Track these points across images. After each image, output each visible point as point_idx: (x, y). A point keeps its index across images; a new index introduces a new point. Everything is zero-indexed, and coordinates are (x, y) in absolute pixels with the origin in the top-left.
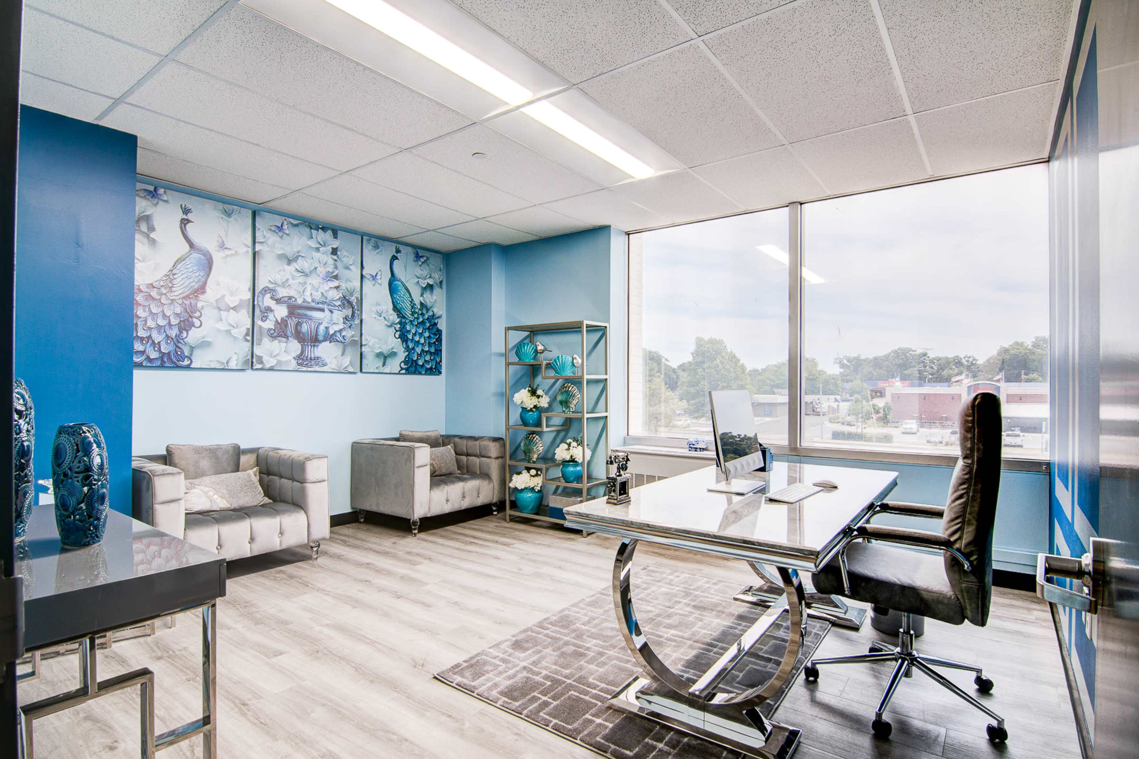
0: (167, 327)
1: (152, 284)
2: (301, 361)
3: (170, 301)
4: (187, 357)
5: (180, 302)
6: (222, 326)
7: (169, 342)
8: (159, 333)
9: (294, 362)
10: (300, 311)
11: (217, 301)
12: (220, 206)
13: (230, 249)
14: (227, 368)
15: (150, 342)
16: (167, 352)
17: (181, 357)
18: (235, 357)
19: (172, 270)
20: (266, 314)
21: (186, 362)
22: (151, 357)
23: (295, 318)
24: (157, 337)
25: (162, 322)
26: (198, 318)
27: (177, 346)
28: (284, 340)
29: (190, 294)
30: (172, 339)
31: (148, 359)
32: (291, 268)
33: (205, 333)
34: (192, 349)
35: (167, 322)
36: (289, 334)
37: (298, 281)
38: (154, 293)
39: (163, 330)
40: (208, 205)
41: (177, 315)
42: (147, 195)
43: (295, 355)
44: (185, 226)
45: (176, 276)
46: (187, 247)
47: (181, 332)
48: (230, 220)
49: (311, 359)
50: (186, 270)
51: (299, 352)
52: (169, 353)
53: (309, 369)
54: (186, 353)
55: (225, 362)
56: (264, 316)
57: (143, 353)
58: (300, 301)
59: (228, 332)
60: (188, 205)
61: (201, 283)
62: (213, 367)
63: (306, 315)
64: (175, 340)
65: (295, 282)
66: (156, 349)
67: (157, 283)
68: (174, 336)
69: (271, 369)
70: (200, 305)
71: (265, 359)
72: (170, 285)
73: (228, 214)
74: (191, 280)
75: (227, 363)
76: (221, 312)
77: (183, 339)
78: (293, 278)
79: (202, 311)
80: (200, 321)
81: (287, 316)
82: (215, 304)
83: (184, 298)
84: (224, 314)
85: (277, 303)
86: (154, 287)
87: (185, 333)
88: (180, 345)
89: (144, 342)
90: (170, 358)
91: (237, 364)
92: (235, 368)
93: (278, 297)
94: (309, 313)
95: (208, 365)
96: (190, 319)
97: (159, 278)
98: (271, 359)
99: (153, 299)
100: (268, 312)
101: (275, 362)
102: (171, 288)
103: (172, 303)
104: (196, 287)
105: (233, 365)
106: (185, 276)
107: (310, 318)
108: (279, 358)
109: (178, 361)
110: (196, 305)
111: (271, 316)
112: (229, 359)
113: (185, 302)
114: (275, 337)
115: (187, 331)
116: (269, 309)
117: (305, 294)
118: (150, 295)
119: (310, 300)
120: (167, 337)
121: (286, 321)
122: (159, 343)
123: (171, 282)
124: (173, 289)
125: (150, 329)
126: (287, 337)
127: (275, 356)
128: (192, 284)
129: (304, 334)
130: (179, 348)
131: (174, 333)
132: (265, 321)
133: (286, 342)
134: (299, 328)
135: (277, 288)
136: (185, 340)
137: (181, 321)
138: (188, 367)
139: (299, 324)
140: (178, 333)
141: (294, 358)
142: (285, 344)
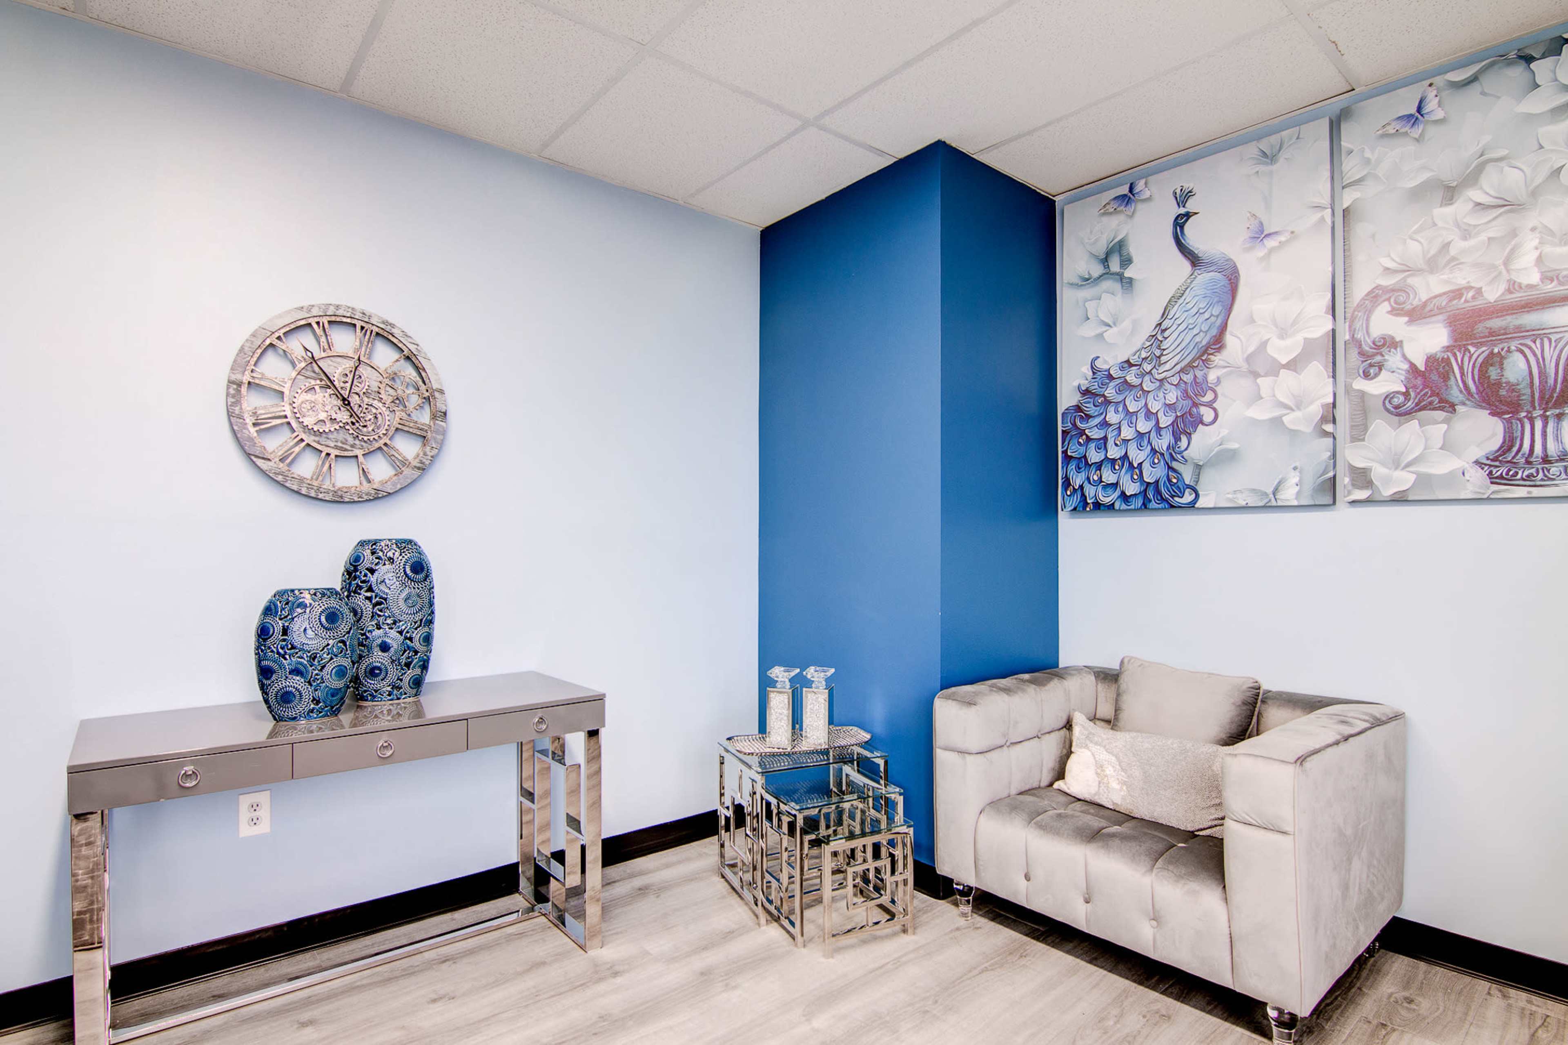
0: (1153, 434)
1: (1128, 361)
2: (1503, 470)
3: (1158, 384)
4: (1189, 487)
5: (1175, 380)
6: (1261, 413)
7: (1156, 461)
8: (1140, 447)
9: (1478, 477)
10: (1496, 323)
11: (1249, 359)
12: (1252, 149)
13: (1276, 233)
14: (1274, 503)
15: (1126, 465)
16: (1152, 481)
17: (1178, 488)
18: (1294, 478)
19: (1160, 324)
20: (1378, 358)
21: (1188, 497)
22: (1128, 494)
23: (1477, 345)
24: (1137, 455)
25: (1144, 426)
26: (1210, 405)
27: (1170, 468)
28: (1440, 415)
29: (1193, 360)
30: (1162, 455)
31: (1124, 497)
32: (1460, 208)
33: (1224, 432)
34: (1198, 468)
35: (1153, 422)
36: (1455, 394)
37: (1483, 237)
38: (1131, 378)
39: (1146, 442)
40: (1225, 161)
41: (1170, 407)
42: (1120, 205)
43: (1479, 453)
44: (1182, 228)
45: (1166, 334)
46: (1186, 266)
47: (1177, 439)
48: (1275, 167)
49: (1546, 460)
50: (1187, 313)
51: (1496, 443)
52: (1157, 482)
53: (1536, 492)
54: (1188, 479)
55: (1270, 490)
56: (1371, 365)
57: (1115, 485)
58: (1493, 294)
59: (1277, 422)
60: (1186, 186)
61: (1214, 332)
62: (1243, 503)
63: (1519, 329)
64: (1167, 457)
65: (1472, 242)
66: (1135, 477)
67: (1136, 357)
68: (1165, 449)
69: (1399, 499)
70: (1212, 376)
71: (1378, 472)
72: (1158, 353)
73: (1269, 157)
74: (1195, 331)
75: (1274, 494)
76: (1259, 380)
77: (1180, 453)
78: (1466, 233)
79: (1218, 389)
80: (1215, 410)
81: (1448, 349)
82: (1245, 366)
83: (1182, 370)
84: (1264, 383)
85: (1411, 322)
86: (1131, 365)
87: (1184, 439)
88: (1175, 465)
89: (1117, 467)
90: (1158, 492)
91: (1298, 494)
92: (1295, 503)
93: (1416, 302)
94: (1530, 319)
95: (1231, 500)
96: (1194, 410)
97: (1139, 346)
98: (1398, 474)
99: (1130, 386)
100: (1384, 350)
101: (1412, 478)
102: (1159, 357)
103: (1160, 387)
104: (1204, 343)
105: (1288, 495)
106: (1181, 328)
107: (1539, 334)
108: (1423, 469)
109: (1172, 496)
110: (1205, 377)
111: (1393, 360)
112: (1280, 483)
113: (1185, 378)
114: (1408, 413)
115: (1189, 435)
116: (1390, 343)
117: (1516, 265)
118: (1126, 381)
119: (1534, 278)
120: (1154, 451)
121: (1447, 362)
122: (1140, 464)
123: (1159, 347)
124: (1163, 359)
125: (1125, 442)
126: (1450, 407)
127: (1409, 465)
128: (1198, 339)
129: (1512, 388)
130: (1175, 470)
131: (1163, 443)
132: (1376, 375)
133: (1446, 421)
134: (1493, 373)
135: (1410, 281)
136: (1185, 454)
137: (1177, 417)
138: (1192, 506)
139: (1494, 360)
140: (1173, 441)
141: (1477, 463)
142: (1444, 427)
